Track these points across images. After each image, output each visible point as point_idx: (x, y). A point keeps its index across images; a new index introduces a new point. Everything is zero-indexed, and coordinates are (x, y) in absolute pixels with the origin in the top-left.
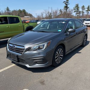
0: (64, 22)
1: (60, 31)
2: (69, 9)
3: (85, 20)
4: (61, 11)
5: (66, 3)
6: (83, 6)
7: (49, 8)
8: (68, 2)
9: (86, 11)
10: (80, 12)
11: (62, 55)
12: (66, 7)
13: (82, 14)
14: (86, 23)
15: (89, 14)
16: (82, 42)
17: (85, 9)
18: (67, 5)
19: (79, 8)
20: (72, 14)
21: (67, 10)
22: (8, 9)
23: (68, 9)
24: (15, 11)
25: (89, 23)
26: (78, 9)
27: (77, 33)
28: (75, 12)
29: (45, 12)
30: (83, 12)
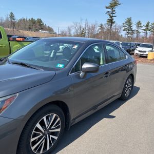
0: (76, 47)
1: (61, 66)
2: (115, 24)
3: (139, 45)
4: (101, 26)
5: (111, 15)
6: (139, 22)
7: (81, 20)
8: (114, 13)
9: (143, 31)
10: (133, 31)
11: (59, 130)
12: (111, 21)
13: (136, 34)
14: (139, 51)
15: (148, 36)
16: (121, 91)
17: (142, 27)
18: (111, 17)
19: (132, 25)
20: (120, 34)
21: (111, 25)
22: (12, 16)
23: (113, 25)
24: (24, 20)
25: (145, 52)
26: (130, 26)
27: (107, 73)
28: (124, 30)
29: (75, 26)
30: (138, 32)
